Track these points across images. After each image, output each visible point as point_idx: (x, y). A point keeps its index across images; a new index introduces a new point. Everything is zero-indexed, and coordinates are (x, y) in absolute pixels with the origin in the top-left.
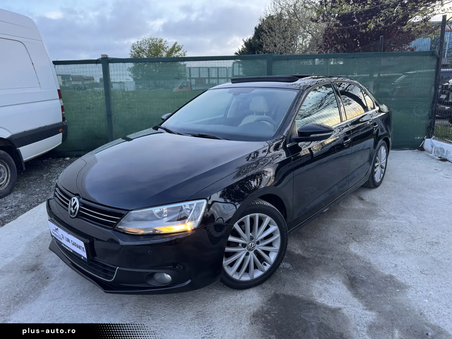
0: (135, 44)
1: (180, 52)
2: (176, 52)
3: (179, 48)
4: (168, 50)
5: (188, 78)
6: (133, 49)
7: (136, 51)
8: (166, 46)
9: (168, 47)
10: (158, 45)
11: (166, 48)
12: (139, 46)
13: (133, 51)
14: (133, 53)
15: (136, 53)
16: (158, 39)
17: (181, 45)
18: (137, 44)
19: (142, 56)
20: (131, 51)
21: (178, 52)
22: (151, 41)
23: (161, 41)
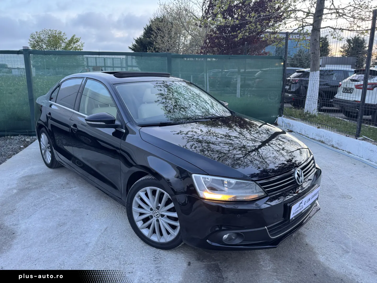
0: (34, 34)
1: (78, 43)
2: (74, 43)
3: (77, 40)
4: (66, 41)
5: (86, 66)
6: (32, 39)
7: (36, 41)
8: (64, 37)
9: (66, 38)
10: (57, 36)
11: (65, 39)
12: (38, 36)
13: (31, 40)
14: (32, 42)
15: (35, 42)
16: (57, 31)
17: (79, 37)
18: (35, 34)
19: (41, 45)
20: (30, 41)
21: (76, 43)
22: (50, 32)
23: (60, 33)
